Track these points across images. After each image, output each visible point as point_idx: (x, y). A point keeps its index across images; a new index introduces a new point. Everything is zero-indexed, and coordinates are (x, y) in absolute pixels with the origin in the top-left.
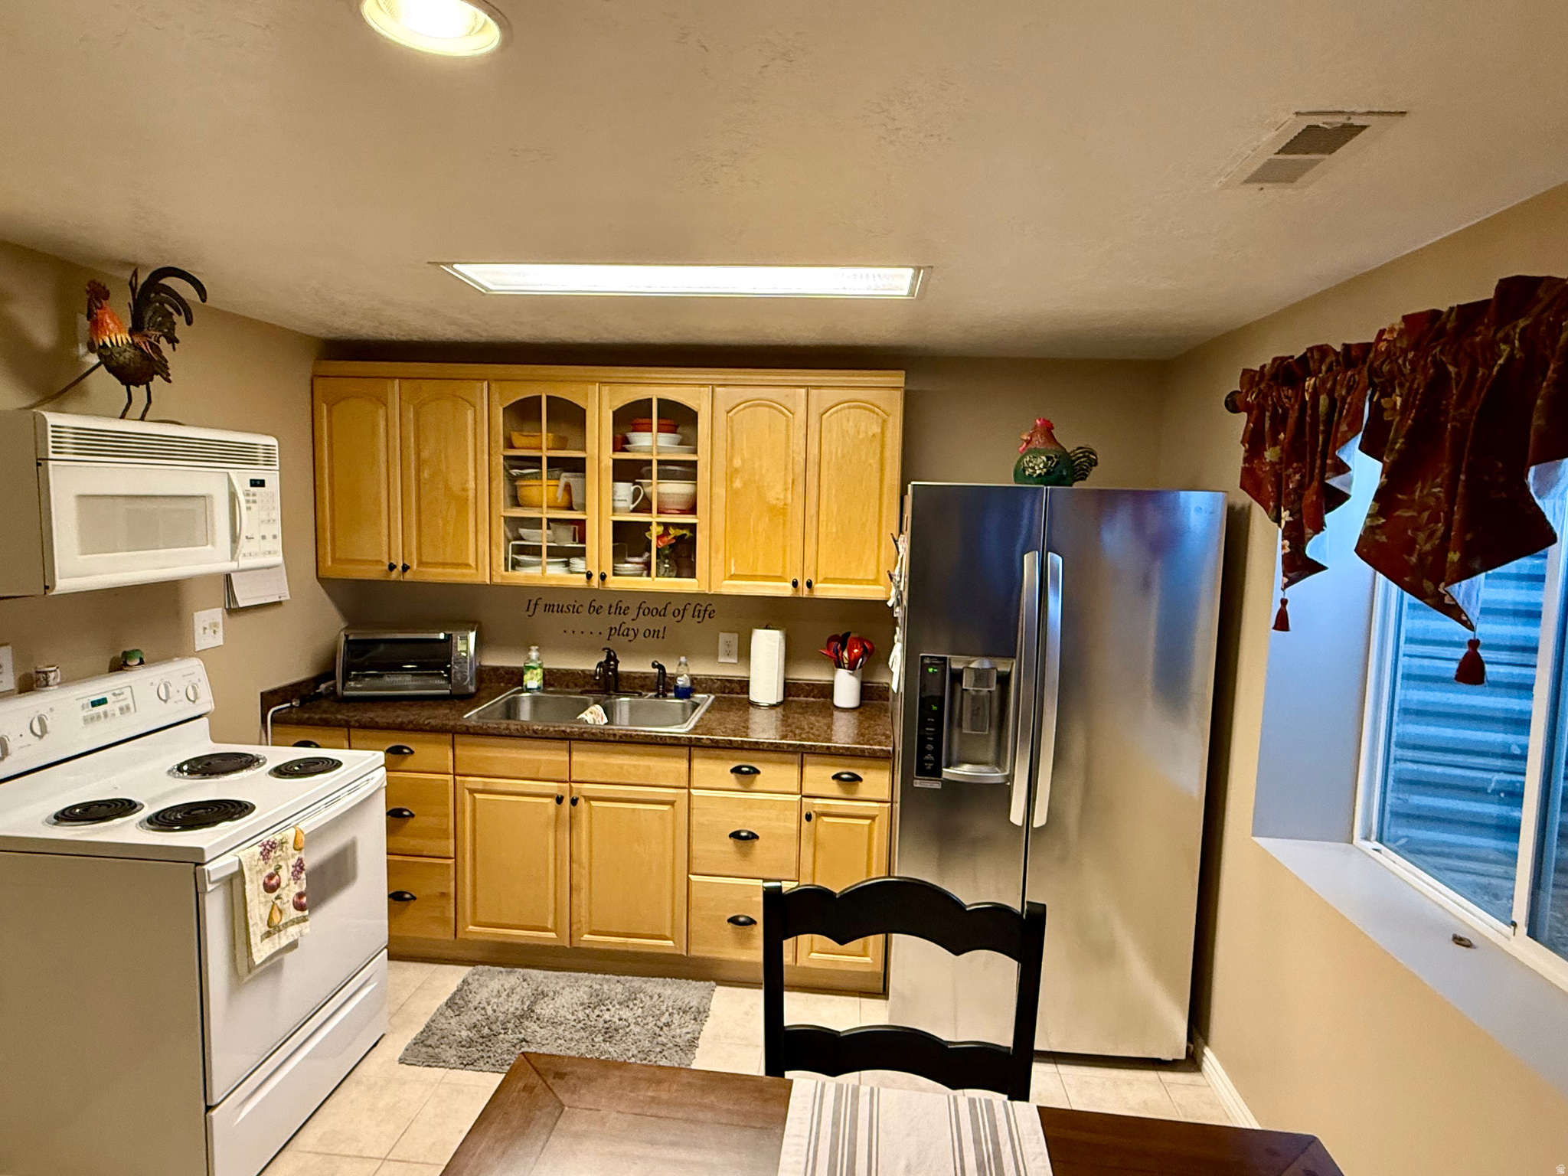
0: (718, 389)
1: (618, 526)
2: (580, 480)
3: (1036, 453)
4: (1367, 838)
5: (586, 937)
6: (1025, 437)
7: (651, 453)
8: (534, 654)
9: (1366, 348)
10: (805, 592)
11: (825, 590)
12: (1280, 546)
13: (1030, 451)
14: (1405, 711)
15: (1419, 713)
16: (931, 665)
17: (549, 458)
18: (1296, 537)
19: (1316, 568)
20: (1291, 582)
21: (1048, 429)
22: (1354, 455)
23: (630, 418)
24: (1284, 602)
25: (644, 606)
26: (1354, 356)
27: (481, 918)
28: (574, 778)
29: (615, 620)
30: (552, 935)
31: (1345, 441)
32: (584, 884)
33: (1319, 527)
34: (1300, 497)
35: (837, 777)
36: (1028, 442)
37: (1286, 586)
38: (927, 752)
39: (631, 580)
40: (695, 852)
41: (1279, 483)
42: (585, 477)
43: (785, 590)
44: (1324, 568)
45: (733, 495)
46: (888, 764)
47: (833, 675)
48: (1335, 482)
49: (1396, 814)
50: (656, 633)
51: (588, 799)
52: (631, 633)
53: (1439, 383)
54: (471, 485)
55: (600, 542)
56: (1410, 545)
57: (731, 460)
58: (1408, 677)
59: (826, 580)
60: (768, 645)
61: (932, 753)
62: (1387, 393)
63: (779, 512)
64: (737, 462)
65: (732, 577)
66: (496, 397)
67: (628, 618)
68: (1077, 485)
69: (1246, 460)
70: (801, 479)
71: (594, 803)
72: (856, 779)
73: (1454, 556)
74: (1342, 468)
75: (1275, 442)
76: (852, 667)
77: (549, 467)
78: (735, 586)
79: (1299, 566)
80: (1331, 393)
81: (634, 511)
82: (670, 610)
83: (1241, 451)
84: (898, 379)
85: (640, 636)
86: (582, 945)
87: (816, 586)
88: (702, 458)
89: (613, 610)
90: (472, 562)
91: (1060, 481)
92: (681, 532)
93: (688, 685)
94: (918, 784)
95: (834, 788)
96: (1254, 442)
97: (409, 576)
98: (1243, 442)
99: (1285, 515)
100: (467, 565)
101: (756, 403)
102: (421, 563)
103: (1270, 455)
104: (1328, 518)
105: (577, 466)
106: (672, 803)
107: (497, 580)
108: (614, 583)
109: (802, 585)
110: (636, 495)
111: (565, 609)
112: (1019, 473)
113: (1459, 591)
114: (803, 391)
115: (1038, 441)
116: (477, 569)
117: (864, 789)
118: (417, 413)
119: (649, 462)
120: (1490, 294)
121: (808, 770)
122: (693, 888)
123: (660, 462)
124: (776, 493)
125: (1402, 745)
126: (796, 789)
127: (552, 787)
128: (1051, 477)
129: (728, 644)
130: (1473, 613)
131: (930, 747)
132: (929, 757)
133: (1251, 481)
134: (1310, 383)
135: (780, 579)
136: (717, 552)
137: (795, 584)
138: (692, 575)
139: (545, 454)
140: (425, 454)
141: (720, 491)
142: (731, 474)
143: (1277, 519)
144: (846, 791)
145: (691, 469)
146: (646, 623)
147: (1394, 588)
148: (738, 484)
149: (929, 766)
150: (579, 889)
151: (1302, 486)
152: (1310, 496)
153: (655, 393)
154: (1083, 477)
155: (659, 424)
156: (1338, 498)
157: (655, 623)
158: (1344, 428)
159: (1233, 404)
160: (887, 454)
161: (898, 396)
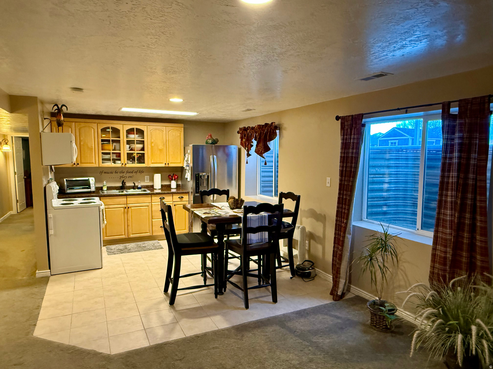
0: (148, 126)
1: (128, 153)
2: (119, 144)
3: (210, 139)
4: (259, 194)
5: (131, 235)
6: (207, 137)
7: (135, 139)
8: (105, 183)
9: (254, 127)
10: (167, 165)
11: (171, 165)
12: (246, 152)
13: (208, 139)
14: (262, 176)
15: (264, 176)
16: (197, 175)
17: (112, 140)
18: (248, 151)
19: (250, 155)
20: (248, 157)
21: (211, 136)
22: (253, 140)
23: (130, 131)
24: (247, 160)
25: (128, 171)
26: (253, 128)
27: (107, 235)
28: (128, 203)
29: (121, 175)
30: (124, 236)
31: (253, 139)
32: (131, 224)
33: (250, 149)
34: (248, 146)
35: (179, 198)
36: (208, 138)
37: (247, 158)
38: (197, 189)
39: (130, 165)
40: (153, 215)
41: (245, 144)
42: (120, 144)
43: (163, 165)
44: (251, 155)
45: (152, 147)
46: (188, 194)
47: (170, 182)
48: (252, 144)
49: (262, 191)
50: (131, 177)
51: (131, 207)
52: (125, 177)
53: (261, 133)
54: (93, 145)
55: (124, 157)
56: (259, 151)
57: (151, 140)
58: (262, 172)
59: (171, 163)
60: (157, 177)
61: (198, 189)
62: (256, 133)
63: (161, 150)
64: (153, 141)
65: (152, 163)
66: (99, 127)
67: (124, 174)
68: (216, 145)
69: (241, 141)
70: (165, 144)
71: (132, 208)
72: (182, 197)
73: (263, 151)
74: (252, 142)
75: (244, 138)
76: (175, 180)
77: (112, 141)
78: (153, 165)
79: (249, 155)
80: (251, 133)
81: (129, 150)
82: (134, 172)
83: (240, 140)
84: (182, 125)
85: (127, 177)
86: (131, 237)
87: (169, 164)
88: (145, 140)
89: (121, 173)
90: (94, 162)
91: (213, 144)
92: (140, 155)
93: (141, 187)
94: (196, 195)
95: (179, 200)
96: (242, 138)
97: (78, 166)
98: (240, 138)
99: (247, 148)
100: (93, 163)
101: (156, 129)
102: (81, 163)
103: (244, 140)
104: (251, 148)
105: (119, 142)
106: (148, 206)
107: (100, 166)
108: (128, 165)
109: (167, 164)
110: (130, 147)
111: (109, 173)
112: (207, 143)
113: (264, 155)
114: (165, 127)
115: (209, 138)
116: (95, 164)
117: (184, 199)
118: (79, 130)
119: (134, 141)
120: (264, 124)
121: (174, 197)
122: (153, 222)
123: (136, 141)
124: (161, 147)
125: (262, 181)
126: (172, 201)
127: (123, 206)
128: (212, 143)
129: (147, 178)
130: (265, 157)
131: (198, 188)
132: (197, 190)
133: (242, 144)
134: (248, 131)
135: (162, 163)
136: (149, 158)
137: (165, 164)
138: (144, 163)
139: (111, 139)
140: (82, 139)
141: (149, 146)
142: (152, 143)
143: (245, 149)
144: (181, 200)
145: (142, 142)
146: (128, 175)
147: (260, 156)
148: (153, 145)
149: (197, 192)
150: (130, 226)
151: (248, 144)
152: (249, 146)
153: (135, 127)
154: (217, 143)
155: (136, 133)
156: (252, 146)
157: (131, 175)
158: (252, 137)
159: (238, 133)
160: (181, 139)
161: (183, 128)
